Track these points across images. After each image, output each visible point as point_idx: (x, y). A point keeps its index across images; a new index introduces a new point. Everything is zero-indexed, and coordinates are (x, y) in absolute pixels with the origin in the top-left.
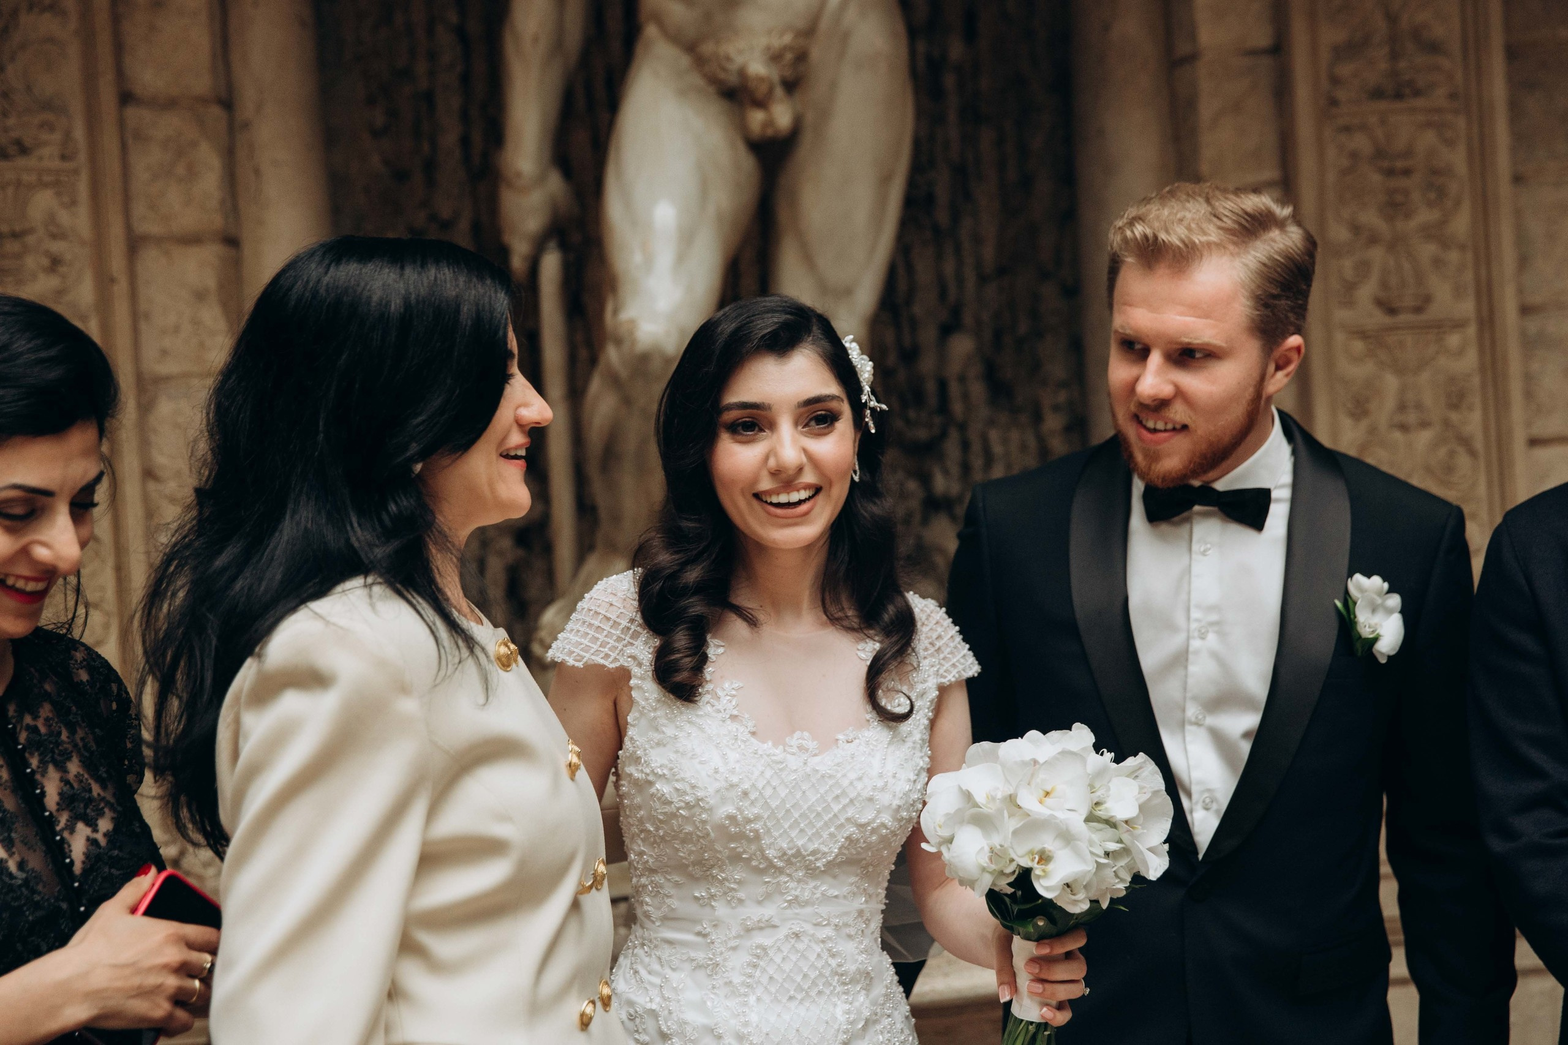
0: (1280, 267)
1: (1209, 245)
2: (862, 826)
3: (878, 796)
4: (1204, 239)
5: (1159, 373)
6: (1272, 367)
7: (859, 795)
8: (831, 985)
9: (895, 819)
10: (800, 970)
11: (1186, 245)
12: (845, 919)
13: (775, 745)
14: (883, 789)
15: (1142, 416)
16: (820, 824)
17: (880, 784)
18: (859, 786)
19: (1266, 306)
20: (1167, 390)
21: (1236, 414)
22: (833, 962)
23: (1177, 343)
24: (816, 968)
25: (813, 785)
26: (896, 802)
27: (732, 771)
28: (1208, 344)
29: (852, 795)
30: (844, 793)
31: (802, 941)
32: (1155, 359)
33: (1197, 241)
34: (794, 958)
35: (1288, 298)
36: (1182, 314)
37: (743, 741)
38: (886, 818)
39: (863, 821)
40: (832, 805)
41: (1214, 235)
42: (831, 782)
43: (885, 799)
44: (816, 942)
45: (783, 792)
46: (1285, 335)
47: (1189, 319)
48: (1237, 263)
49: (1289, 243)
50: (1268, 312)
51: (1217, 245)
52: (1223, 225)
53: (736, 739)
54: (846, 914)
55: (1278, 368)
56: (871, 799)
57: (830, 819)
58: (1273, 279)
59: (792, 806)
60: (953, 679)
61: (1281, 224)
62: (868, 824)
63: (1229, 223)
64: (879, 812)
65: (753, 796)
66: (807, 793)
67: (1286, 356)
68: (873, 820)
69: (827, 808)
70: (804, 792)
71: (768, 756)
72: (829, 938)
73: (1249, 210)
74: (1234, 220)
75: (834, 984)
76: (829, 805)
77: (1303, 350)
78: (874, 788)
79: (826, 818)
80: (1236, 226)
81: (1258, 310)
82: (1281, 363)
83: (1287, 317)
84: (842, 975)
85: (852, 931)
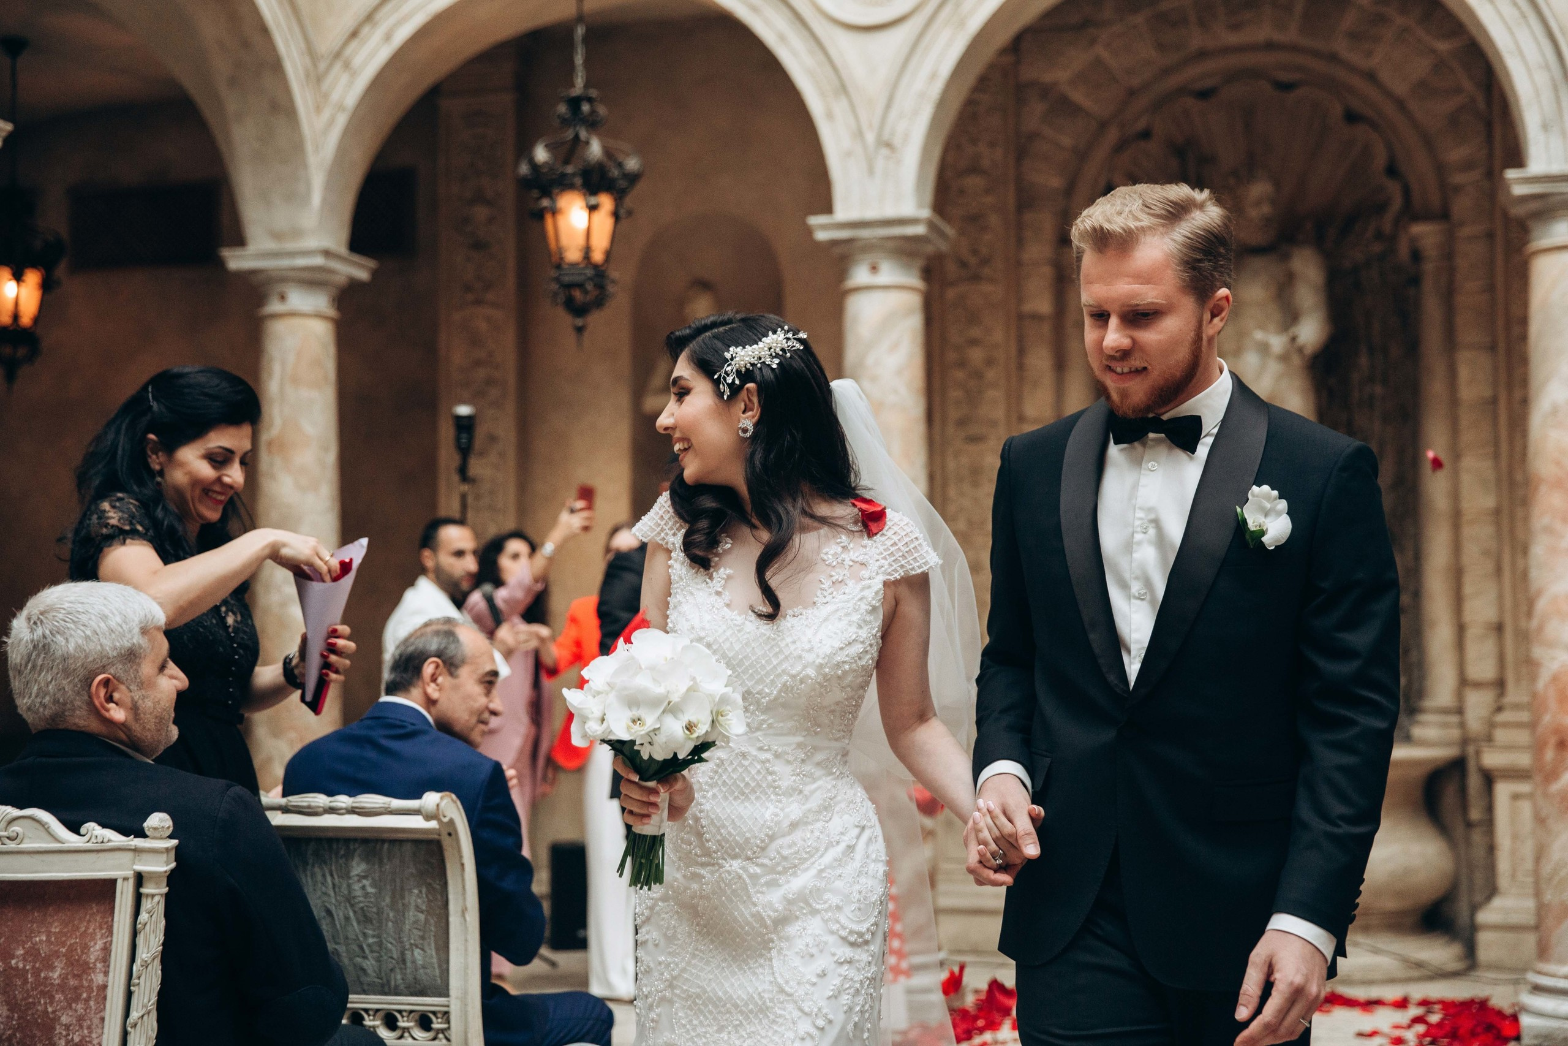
0: (1201, 239)
1: (1143, 229)
2: (793, 677)
3: (804, 654)
4: (1138, 224)
5: (1117, 330)
6: (1207, 316)
7: (791, 653)
8: (767, 793)
9: (818, 673)
10: (743, 780)
11: (1125, 231)
12: (785, 748)
13: (740, 614)
14: (810, 650)
15: (1113, 364)
16: (763, 673)
17: (807, 647)
18: (792, 647)
19: (1194, 268)
20: (1126, 342)
21: (1183, 354)
22: (770, 778)
23: (1128, 306)
24: (756, 780)
25: (760, 644)
26: (819, 661)
27: (703, 629)
28: (1152, 303)
29: (787, 653)
30: (781, 651)
31: (748, 759)
32: (1114, 321)
33: (1133, 227)
34: (740, 770)
35: (1210, 261)
36: (1129, 283)
37: (717, 609)
38: (811, 672)
39: (794, 672)
40: (773, 659)
41: (1146, 221)
42: (773, 643)
43: (809, 658)
44: (758, 762)
45: (737, 647)
46: (1214, 289)
47: (1136, 287)
48: (1167, 240)
49: (1207, 220)
50: (1195, 273)
51: (1150, 228)
52: (1152, 212)
53: (713, 607)
54: (789, 745)
55: (1213, 316)
56: (800, 657)
57: (771, 669)
58: (1196, 247)
59: (744, 657)
60: (898, 577)
61: (1201, 206)
62: (798, 675)
63: (1158, 211)
64: (805, 667)
65: (715, 647)
66: (756, 649)
67: (1218, 305)
68: (801, 673)
69: (769, 662)
70: (753, 648)
71: (732, 620)
72: (768, 761)
73: (1172, 198)
74: (1160, 207)
75: (769, 793)
76: (770, 659)
77: (1231, 299)
78: (803, 650)
79: (768, 668)
80: (1163, 212)
81: (1188, 273)
82: (1216, 312)
83: (1212, 275)
84: (776, 788)
85: (791, 758)
